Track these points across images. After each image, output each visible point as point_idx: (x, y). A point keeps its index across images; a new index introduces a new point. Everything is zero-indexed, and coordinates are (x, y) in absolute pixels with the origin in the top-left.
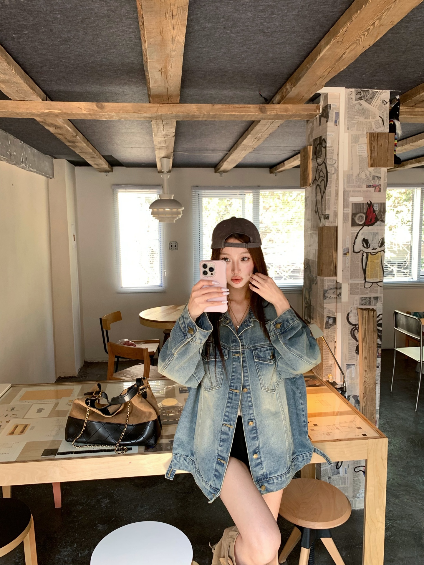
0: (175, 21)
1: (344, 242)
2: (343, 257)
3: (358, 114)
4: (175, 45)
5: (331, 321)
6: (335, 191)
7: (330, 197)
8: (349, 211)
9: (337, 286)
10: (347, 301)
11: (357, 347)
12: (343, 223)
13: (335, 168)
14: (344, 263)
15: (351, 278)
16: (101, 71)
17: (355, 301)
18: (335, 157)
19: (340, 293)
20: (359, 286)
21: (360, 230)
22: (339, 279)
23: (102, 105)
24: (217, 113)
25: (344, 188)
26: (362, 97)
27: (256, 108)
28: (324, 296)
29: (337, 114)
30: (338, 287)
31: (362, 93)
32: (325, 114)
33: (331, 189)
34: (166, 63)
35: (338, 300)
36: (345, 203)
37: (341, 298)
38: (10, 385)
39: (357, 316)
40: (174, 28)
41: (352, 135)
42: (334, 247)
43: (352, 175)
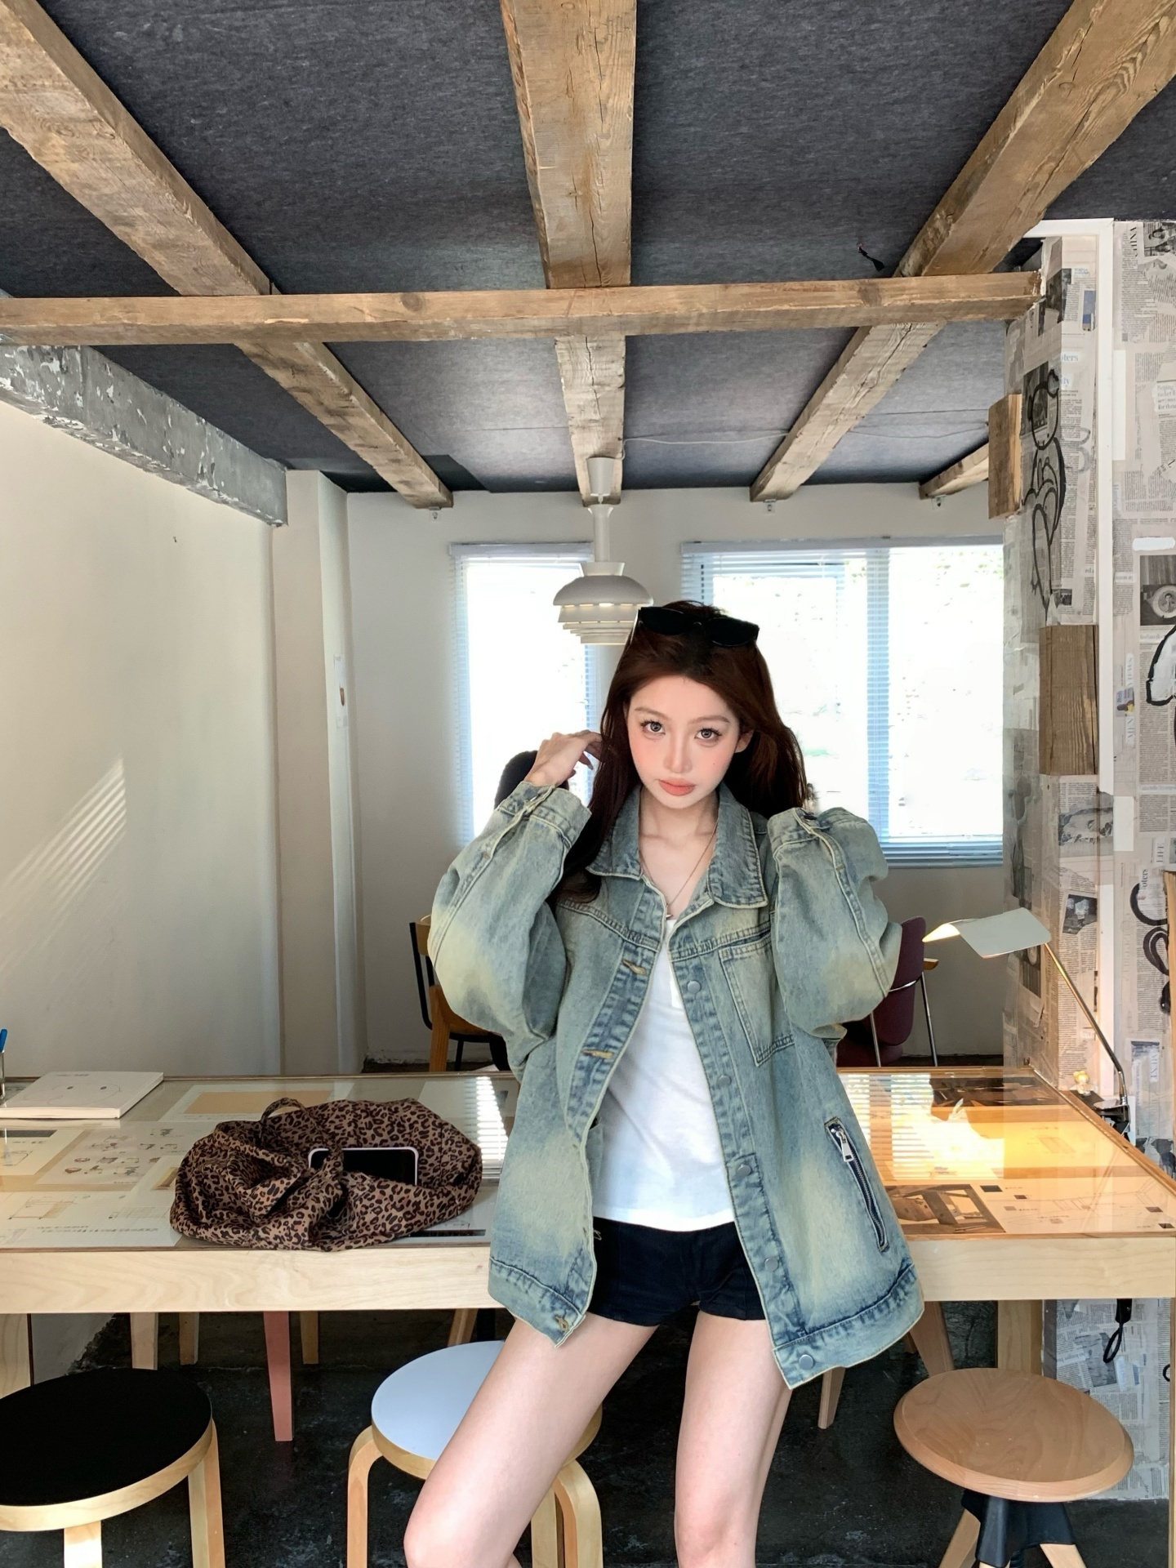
0: (603, 57)
1: (1119, 671)
2: (1116, 716)
3: (1156, 294)
4: (608, 119)
5: (1081, 910)
6: (1087, 522)
7: (1073, 538)
8: (1133, 579)
9: (1099, 805)
10: (1132, 850)
11: (1166, 991)
12: (1114, 615)
13: (1086, 455)
14: (1119, 732)
15: (1141, 781)
16: (416, 204)
17: (1156, 850)
18: (1086, 423)
19: (1109, 826)
20: (1168, 805)
21: (1166, 637)
22: (1106, 780)
23: (418, 300)
24: (739, 308)
25: (1115, 512)
26: (1165, 244)
27: (851, 289)
28: (1060, 833)
29: (1091, 297)
30: (1101, 807)
31: (1166, 232)
32: (1055, 300)
33: (1075, 514)
34: (587, 172)
35: (1104, 846)
36: (1118, 556)
37: (1111, 841)
38: (159, 1076)
39: (1163, 895)
40: (601, 76)
41: (1138, 356)
42: (1088, 687)
43: (1140, 474)
